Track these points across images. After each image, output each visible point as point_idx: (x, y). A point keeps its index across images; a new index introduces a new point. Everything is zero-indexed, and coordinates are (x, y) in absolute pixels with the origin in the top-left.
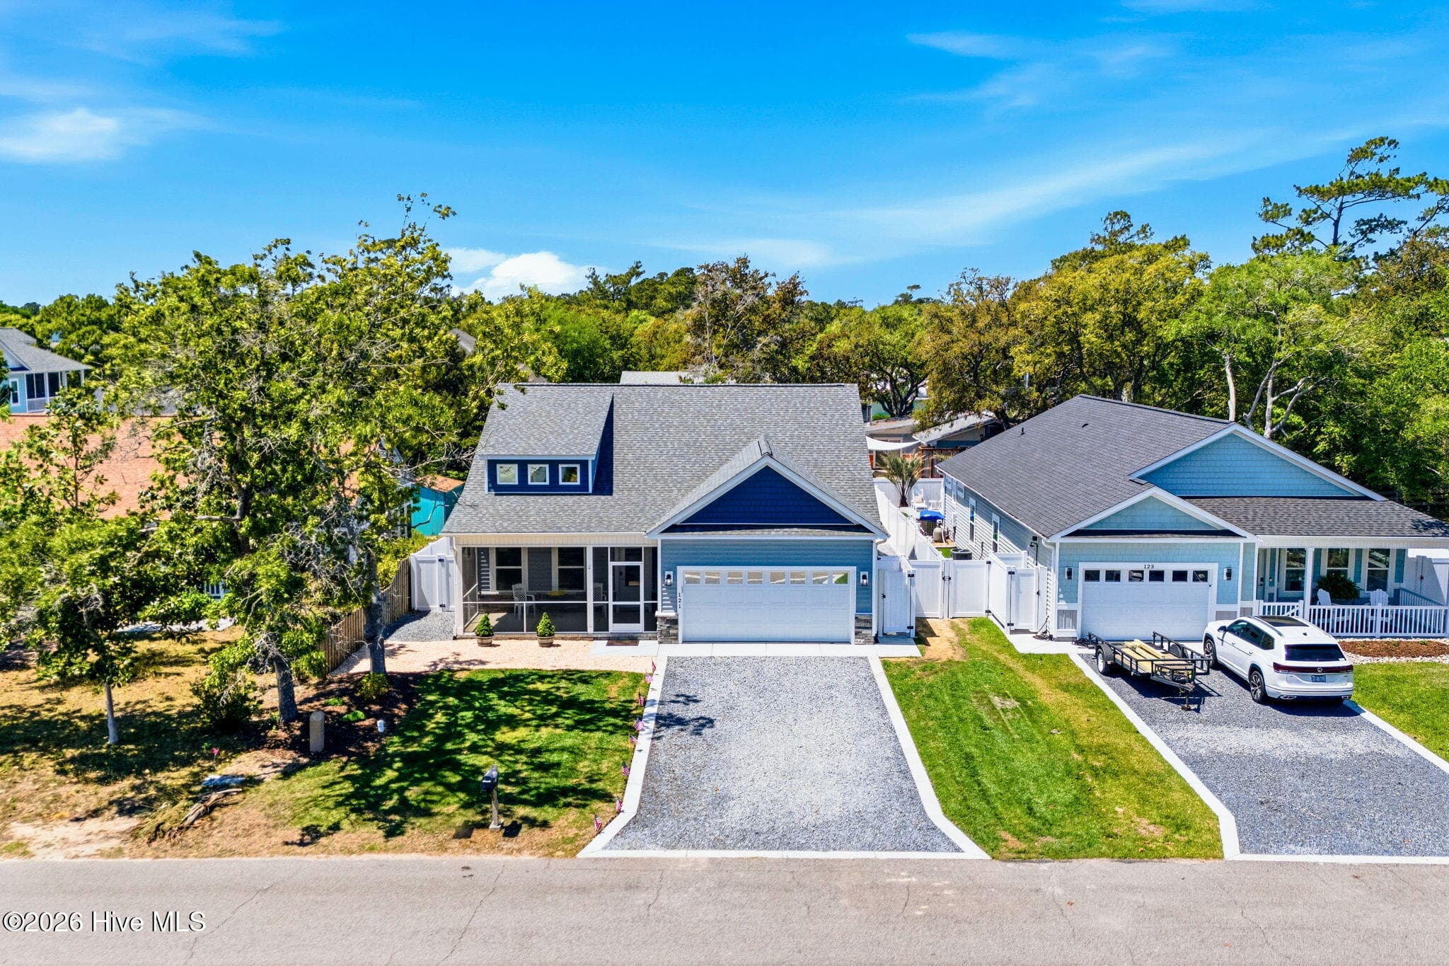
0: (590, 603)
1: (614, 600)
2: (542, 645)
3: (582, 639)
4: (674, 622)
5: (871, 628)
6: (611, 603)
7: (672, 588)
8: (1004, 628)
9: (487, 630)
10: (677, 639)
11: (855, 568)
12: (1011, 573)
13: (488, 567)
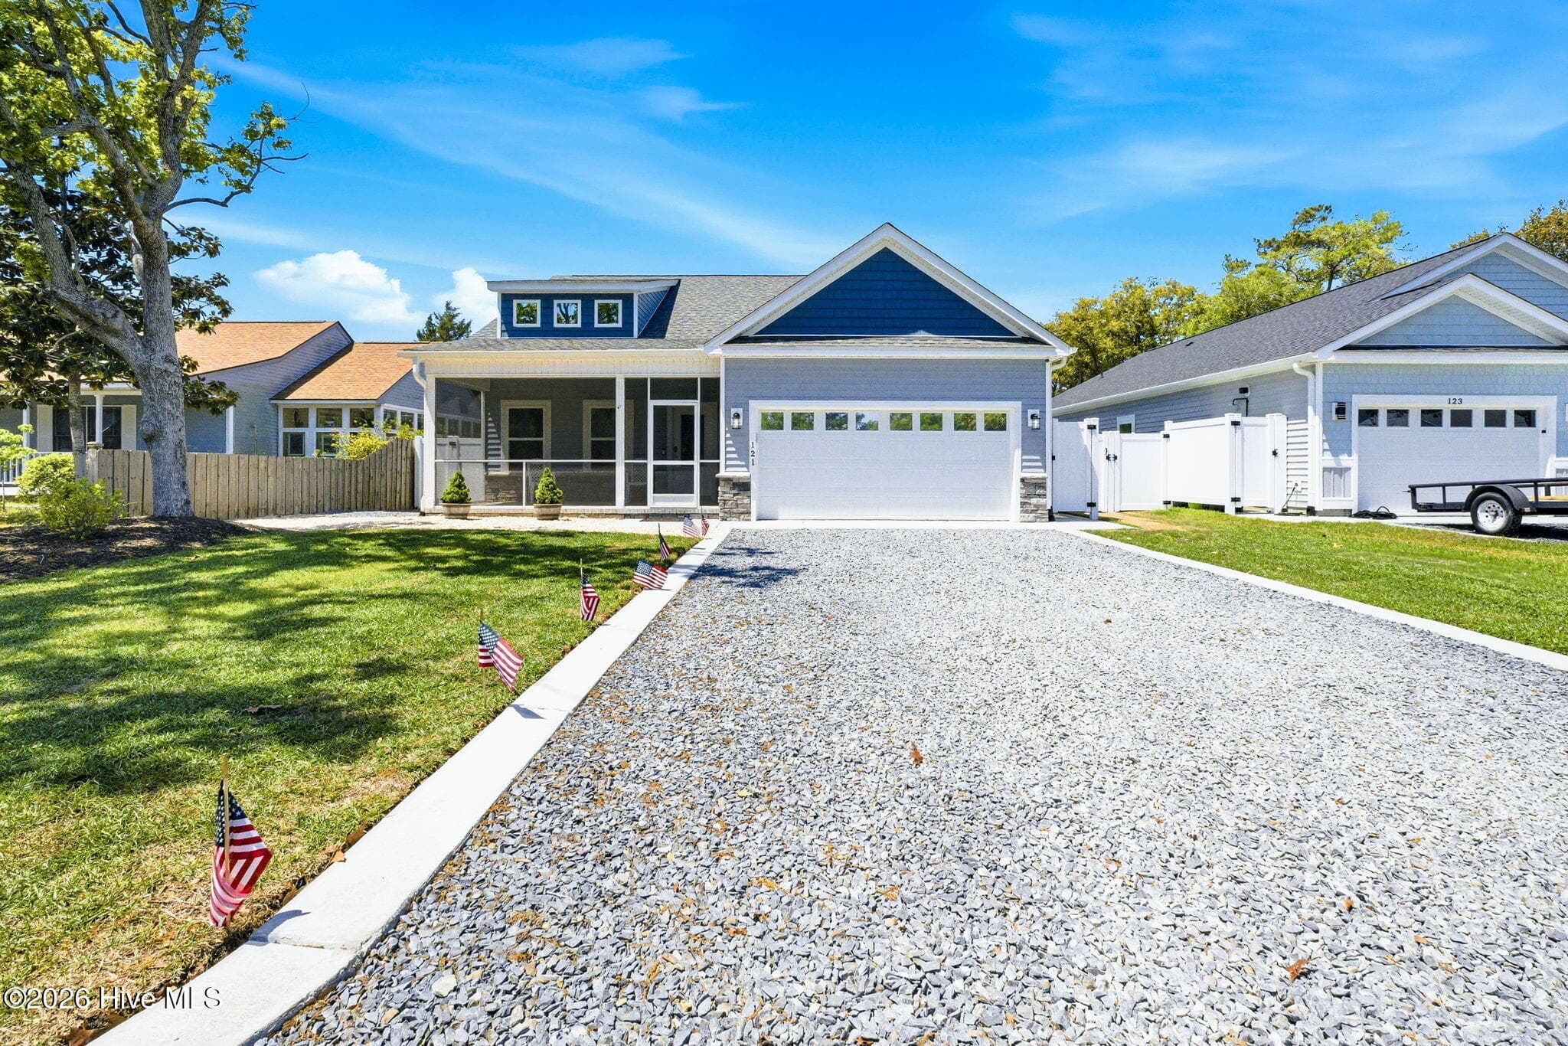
0: (620, 461)
1: (655, 458)
3: (608, 516)
4: (743, 487)
5: (1044, 496)
6: (651, 463)
7: (740, 433)
8: (1221, 509)
9: (457, 493)
10: (749, 513)
11: (1019, 404)
12: (1235, 424)
13: (498, 438)
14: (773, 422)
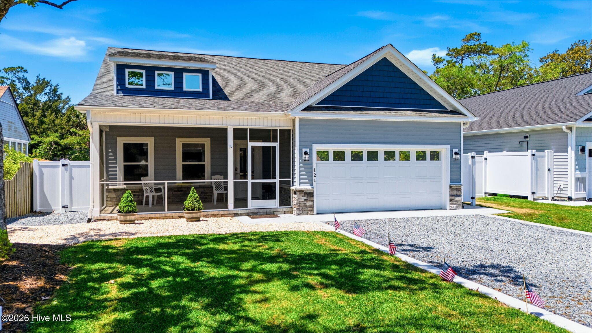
0: (231, 181)
1: (253, 178)
2: (190, 220)
3: (224, 215)
4: (309, 195)
5: (460, 196)
6: (250, 181)
7: (307, 164)
8: (526, 198)
10: (312, 210)
11: (448, 146)
12: (533, 155)
13: (116, 163)
14: (323, 156)
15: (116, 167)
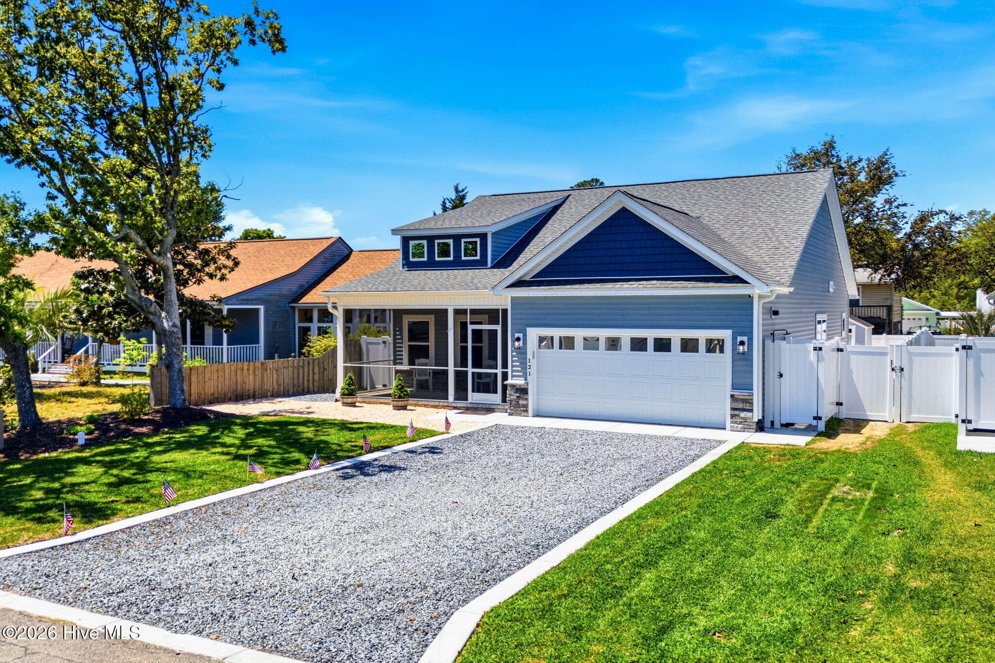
0: (451, 368)
1: (473, 367)
2: (396, 408)
4: (523, 391)
6: (470, 370)
9: (347, 389)
10: (527, 411)
11: (731, 331)
12: (967, 347)
13: (402, 343)
14: (546, 342)
15: (402, 347)
